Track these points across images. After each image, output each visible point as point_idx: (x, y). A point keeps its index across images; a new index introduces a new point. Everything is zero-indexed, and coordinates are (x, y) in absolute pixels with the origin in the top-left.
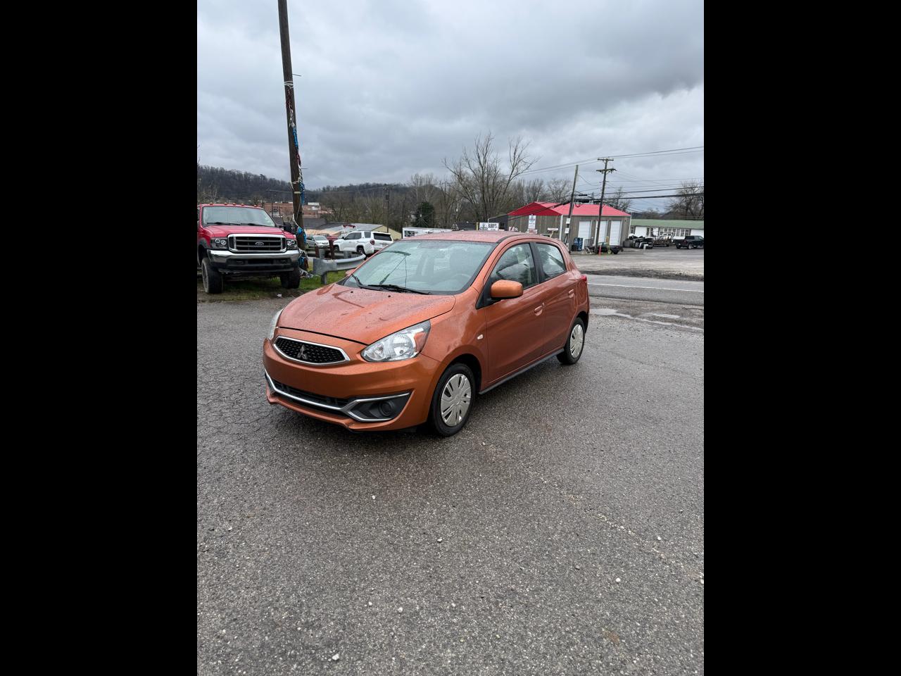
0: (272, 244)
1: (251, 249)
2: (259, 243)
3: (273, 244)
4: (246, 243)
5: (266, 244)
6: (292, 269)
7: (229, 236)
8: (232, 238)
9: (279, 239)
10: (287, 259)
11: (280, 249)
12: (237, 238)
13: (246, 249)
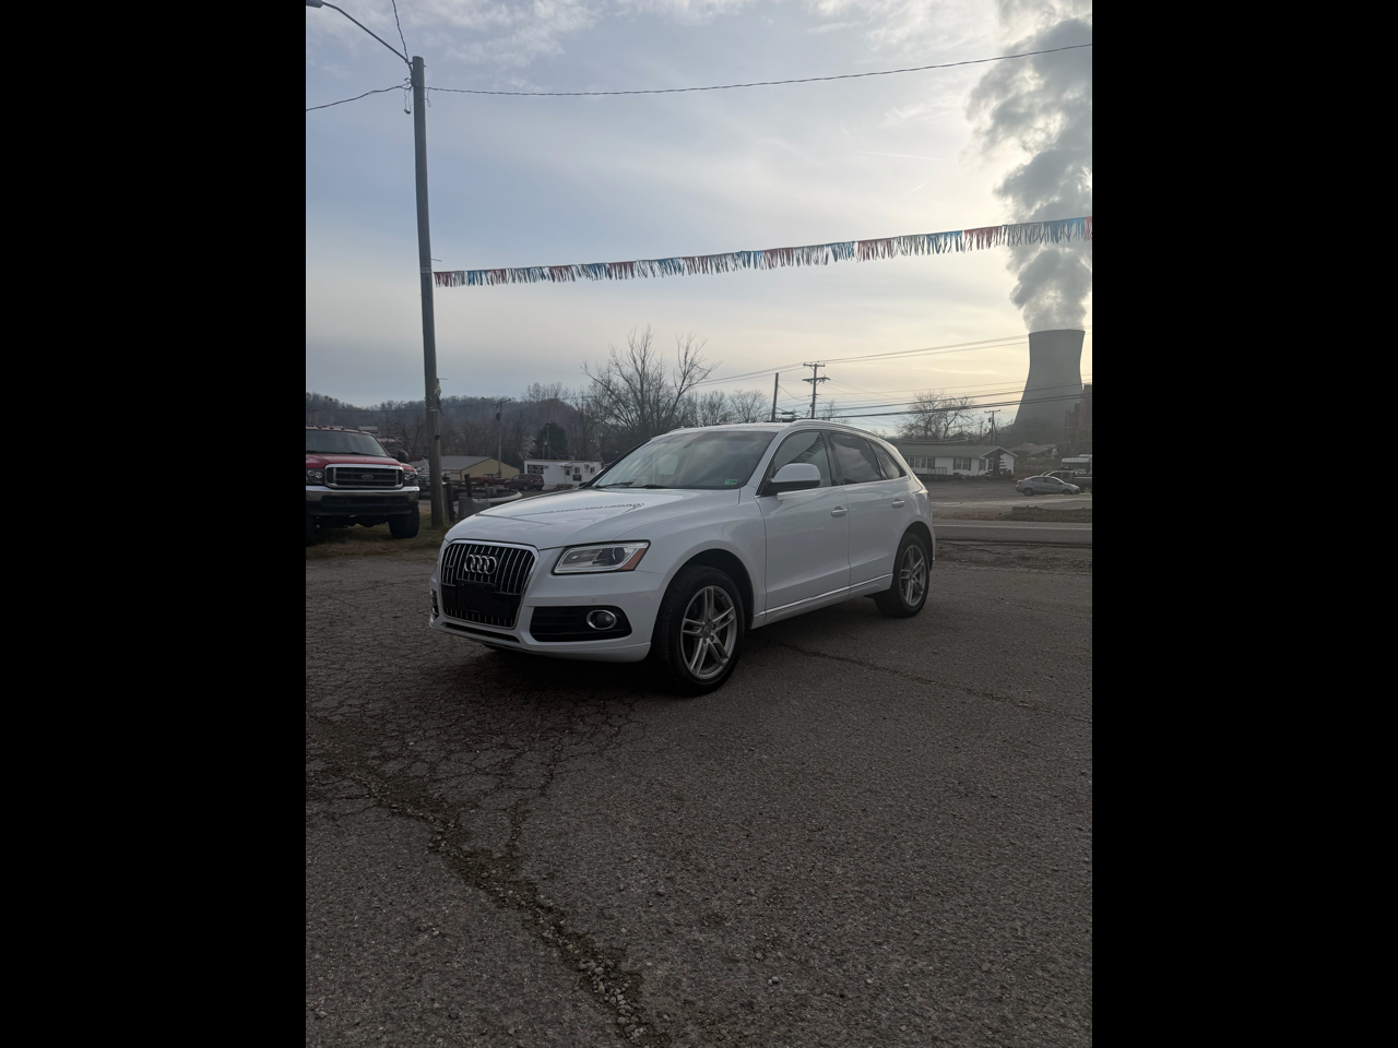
0: (383, 477)
1: (355, 483)
2: (367, 476)
3: (387, 477)
4: (349, 476)
5: (375, 477)
6: (410, 512)
7: (328, 466)
8: (331, 469)
9: (394, 471)
10: (404, 497)
11: (394, 484)
12: (338, 469)
13: (349, 483)
